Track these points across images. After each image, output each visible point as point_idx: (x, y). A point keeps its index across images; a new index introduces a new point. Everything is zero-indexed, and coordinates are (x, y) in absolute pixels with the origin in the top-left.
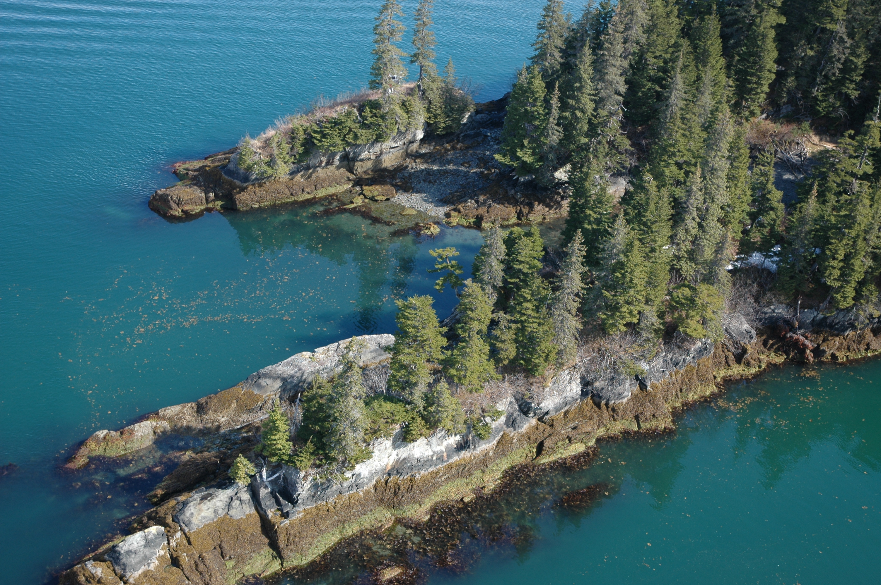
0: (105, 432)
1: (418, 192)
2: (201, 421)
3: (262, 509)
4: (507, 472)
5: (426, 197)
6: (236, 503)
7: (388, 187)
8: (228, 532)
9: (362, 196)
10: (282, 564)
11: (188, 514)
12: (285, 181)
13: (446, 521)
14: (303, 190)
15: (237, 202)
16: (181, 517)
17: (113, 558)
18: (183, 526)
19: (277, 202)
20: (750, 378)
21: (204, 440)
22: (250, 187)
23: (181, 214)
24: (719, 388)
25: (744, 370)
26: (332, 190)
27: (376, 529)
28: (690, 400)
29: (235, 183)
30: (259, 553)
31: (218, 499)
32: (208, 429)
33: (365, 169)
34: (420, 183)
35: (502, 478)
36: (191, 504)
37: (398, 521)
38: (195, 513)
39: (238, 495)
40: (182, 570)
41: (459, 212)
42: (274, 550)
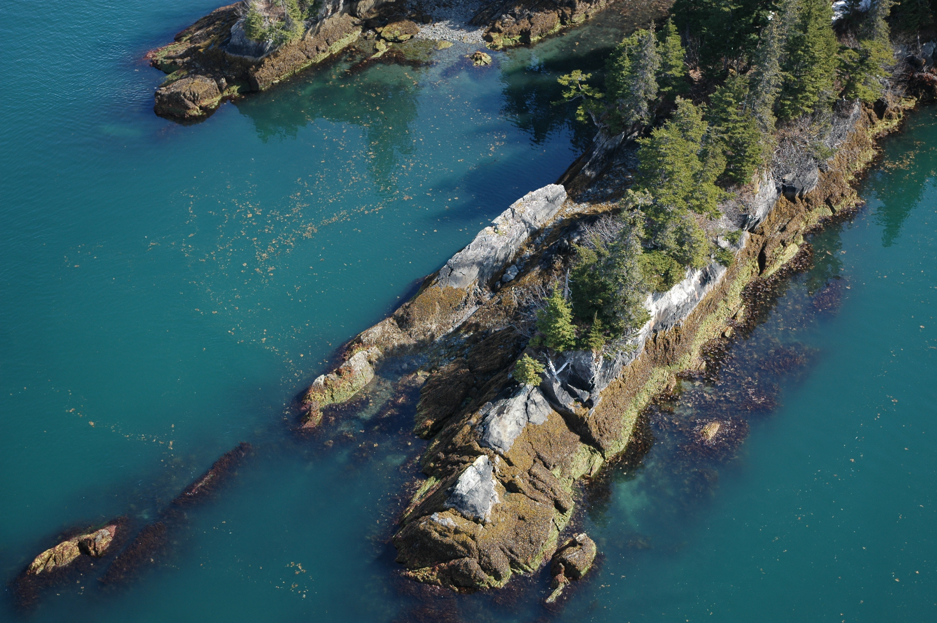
0: (323, 377)
1: (439, 20)
2: (410, 335)
3: (560, 405)
4: (744, 295)
5: (450, 23)
6: (532, 407)
7: (406, 22)
8: (539, 440)
9: (382, 41)
10: (603, 456)
11: (495, 434)
12: (297, 43)
13: (724, 362)
14: (318, 49)
15: (258, 81)
16: (490, 440)
17: (456, 504)
18: (496, 448)
19: (296, 71)
20: (897, 130)
21: (425, 355)
22: (266, 60)
23: (200, 113)
24: (877, 149)
25: (887, 124)
26: (345, 42)
27: (664, 392)
28: (859, 169)
29: (246, 60)
30: (576, 452)
31: (514, 409)
32: (423, 341)
33: (368, 8)
34: (434, 9)
35: (744, 302)
36: (493, 422)
37: (680, 377)
38: (500, 431)
39: (531, 399)
40: (524, 493)
41: (500, 31)
42: (589, 444)
